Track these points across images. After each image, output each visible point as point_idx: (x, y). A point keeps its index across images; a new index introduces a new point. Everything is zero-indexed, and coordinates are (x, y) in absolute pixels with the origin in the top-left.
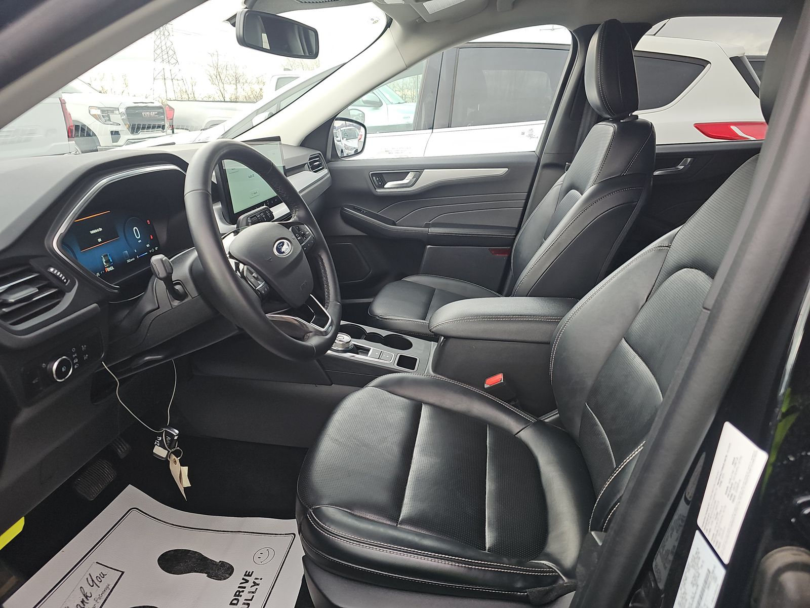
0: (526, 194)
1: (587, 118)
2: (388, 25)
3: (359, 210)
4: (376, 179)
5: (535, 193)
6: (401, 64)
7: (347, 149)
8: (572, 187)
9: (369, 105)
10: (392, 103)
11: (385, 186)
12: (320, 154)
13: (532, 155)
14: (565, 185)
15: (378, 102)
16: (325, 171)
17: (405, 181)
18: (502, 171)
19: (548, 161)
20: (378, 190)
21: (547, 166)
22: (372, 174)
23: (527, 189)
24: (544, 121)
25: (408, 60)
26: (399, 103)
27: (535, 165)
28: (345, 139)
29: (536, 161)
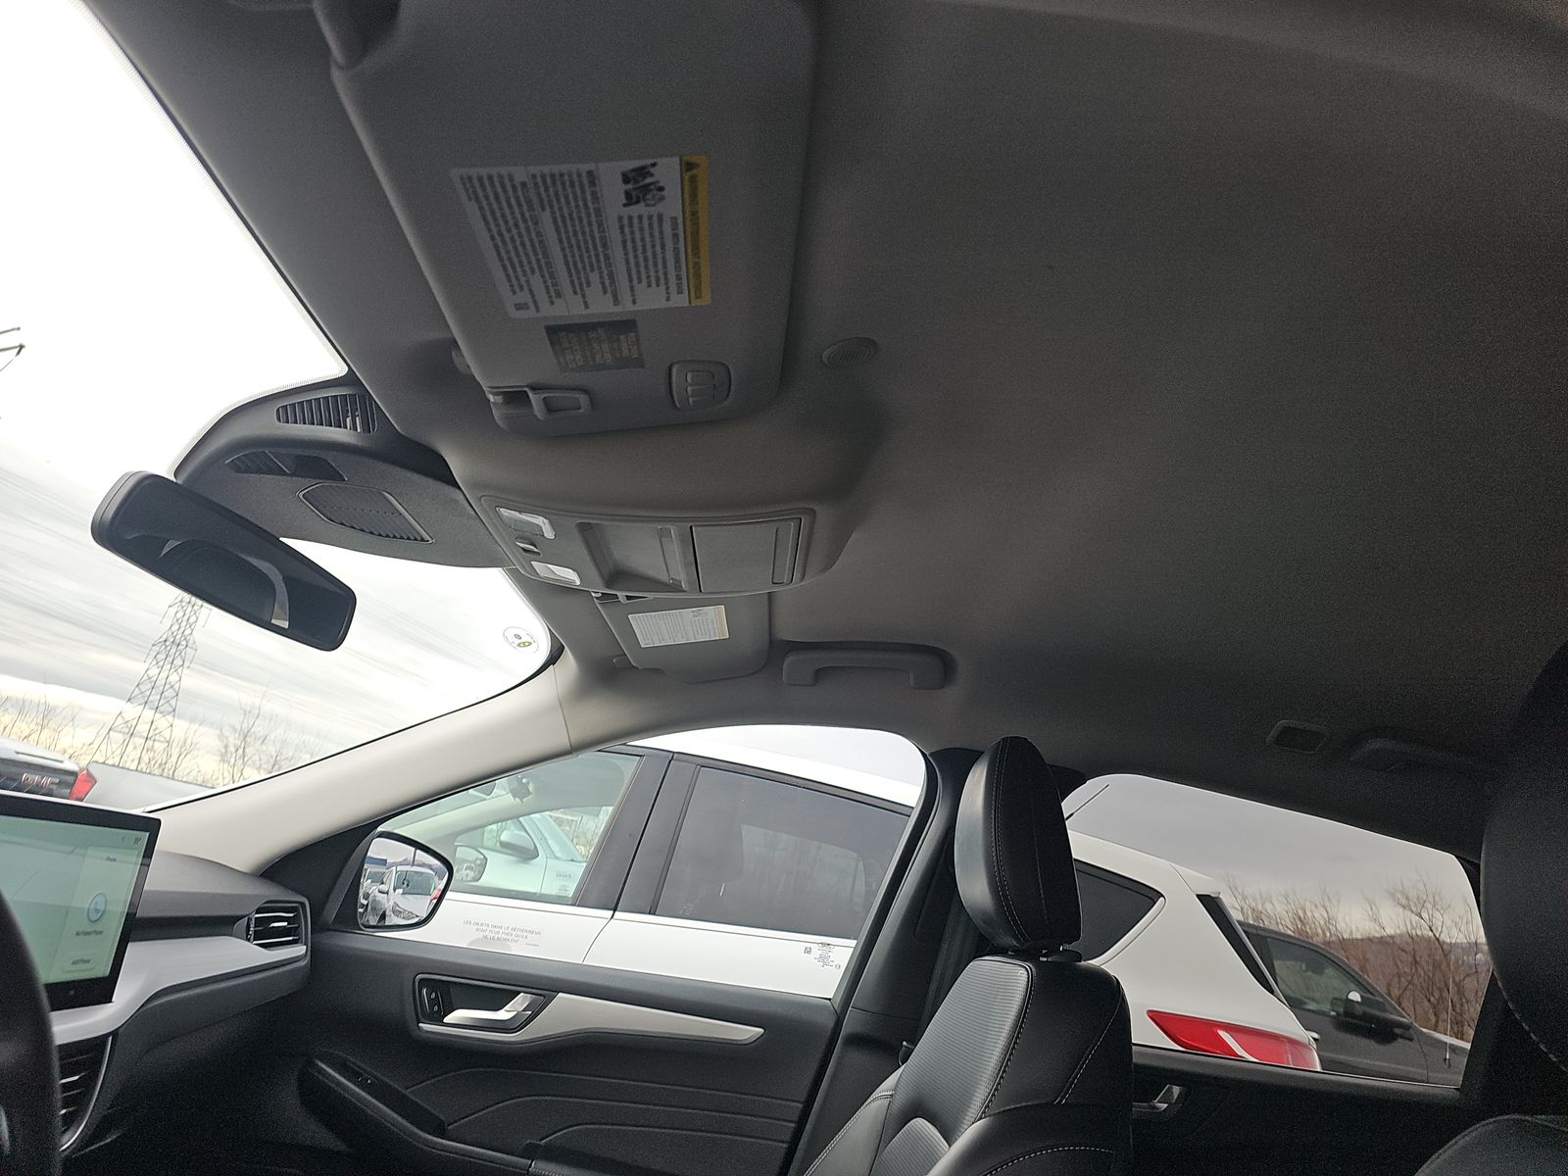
0: (800, 1106)
1: (953, 942)
2: (553, 659)
3: (353, 1075)
4: (429, 995)
5: (822, 1108)
6: (561, 741)
7: (397, 912)
8: (917, 1108)
9: (511, 852)
10: (557, 858)
11: (447, 1020)
12: (302, 904)
13: (825, 1007)
14: (900, 1100)
15: (529, 850)
16: (300, 950)
17: (503, 1015)
18: (749, 1033)
19: (858, 1029)
20: (425, 1026)
21: (856, 1041)
22: (421, 980)
23: (803, 1096)
24: (854, 943)
25: (578, 734)
26: (572, 860)
27: (829, 1033)
28: (401, 891)
29: (831, 1024)
